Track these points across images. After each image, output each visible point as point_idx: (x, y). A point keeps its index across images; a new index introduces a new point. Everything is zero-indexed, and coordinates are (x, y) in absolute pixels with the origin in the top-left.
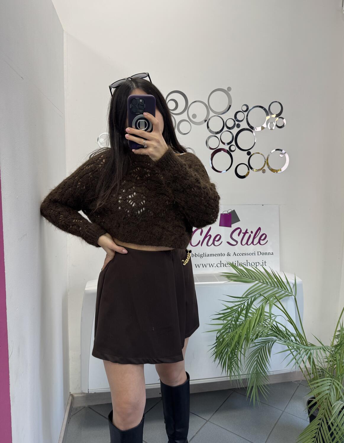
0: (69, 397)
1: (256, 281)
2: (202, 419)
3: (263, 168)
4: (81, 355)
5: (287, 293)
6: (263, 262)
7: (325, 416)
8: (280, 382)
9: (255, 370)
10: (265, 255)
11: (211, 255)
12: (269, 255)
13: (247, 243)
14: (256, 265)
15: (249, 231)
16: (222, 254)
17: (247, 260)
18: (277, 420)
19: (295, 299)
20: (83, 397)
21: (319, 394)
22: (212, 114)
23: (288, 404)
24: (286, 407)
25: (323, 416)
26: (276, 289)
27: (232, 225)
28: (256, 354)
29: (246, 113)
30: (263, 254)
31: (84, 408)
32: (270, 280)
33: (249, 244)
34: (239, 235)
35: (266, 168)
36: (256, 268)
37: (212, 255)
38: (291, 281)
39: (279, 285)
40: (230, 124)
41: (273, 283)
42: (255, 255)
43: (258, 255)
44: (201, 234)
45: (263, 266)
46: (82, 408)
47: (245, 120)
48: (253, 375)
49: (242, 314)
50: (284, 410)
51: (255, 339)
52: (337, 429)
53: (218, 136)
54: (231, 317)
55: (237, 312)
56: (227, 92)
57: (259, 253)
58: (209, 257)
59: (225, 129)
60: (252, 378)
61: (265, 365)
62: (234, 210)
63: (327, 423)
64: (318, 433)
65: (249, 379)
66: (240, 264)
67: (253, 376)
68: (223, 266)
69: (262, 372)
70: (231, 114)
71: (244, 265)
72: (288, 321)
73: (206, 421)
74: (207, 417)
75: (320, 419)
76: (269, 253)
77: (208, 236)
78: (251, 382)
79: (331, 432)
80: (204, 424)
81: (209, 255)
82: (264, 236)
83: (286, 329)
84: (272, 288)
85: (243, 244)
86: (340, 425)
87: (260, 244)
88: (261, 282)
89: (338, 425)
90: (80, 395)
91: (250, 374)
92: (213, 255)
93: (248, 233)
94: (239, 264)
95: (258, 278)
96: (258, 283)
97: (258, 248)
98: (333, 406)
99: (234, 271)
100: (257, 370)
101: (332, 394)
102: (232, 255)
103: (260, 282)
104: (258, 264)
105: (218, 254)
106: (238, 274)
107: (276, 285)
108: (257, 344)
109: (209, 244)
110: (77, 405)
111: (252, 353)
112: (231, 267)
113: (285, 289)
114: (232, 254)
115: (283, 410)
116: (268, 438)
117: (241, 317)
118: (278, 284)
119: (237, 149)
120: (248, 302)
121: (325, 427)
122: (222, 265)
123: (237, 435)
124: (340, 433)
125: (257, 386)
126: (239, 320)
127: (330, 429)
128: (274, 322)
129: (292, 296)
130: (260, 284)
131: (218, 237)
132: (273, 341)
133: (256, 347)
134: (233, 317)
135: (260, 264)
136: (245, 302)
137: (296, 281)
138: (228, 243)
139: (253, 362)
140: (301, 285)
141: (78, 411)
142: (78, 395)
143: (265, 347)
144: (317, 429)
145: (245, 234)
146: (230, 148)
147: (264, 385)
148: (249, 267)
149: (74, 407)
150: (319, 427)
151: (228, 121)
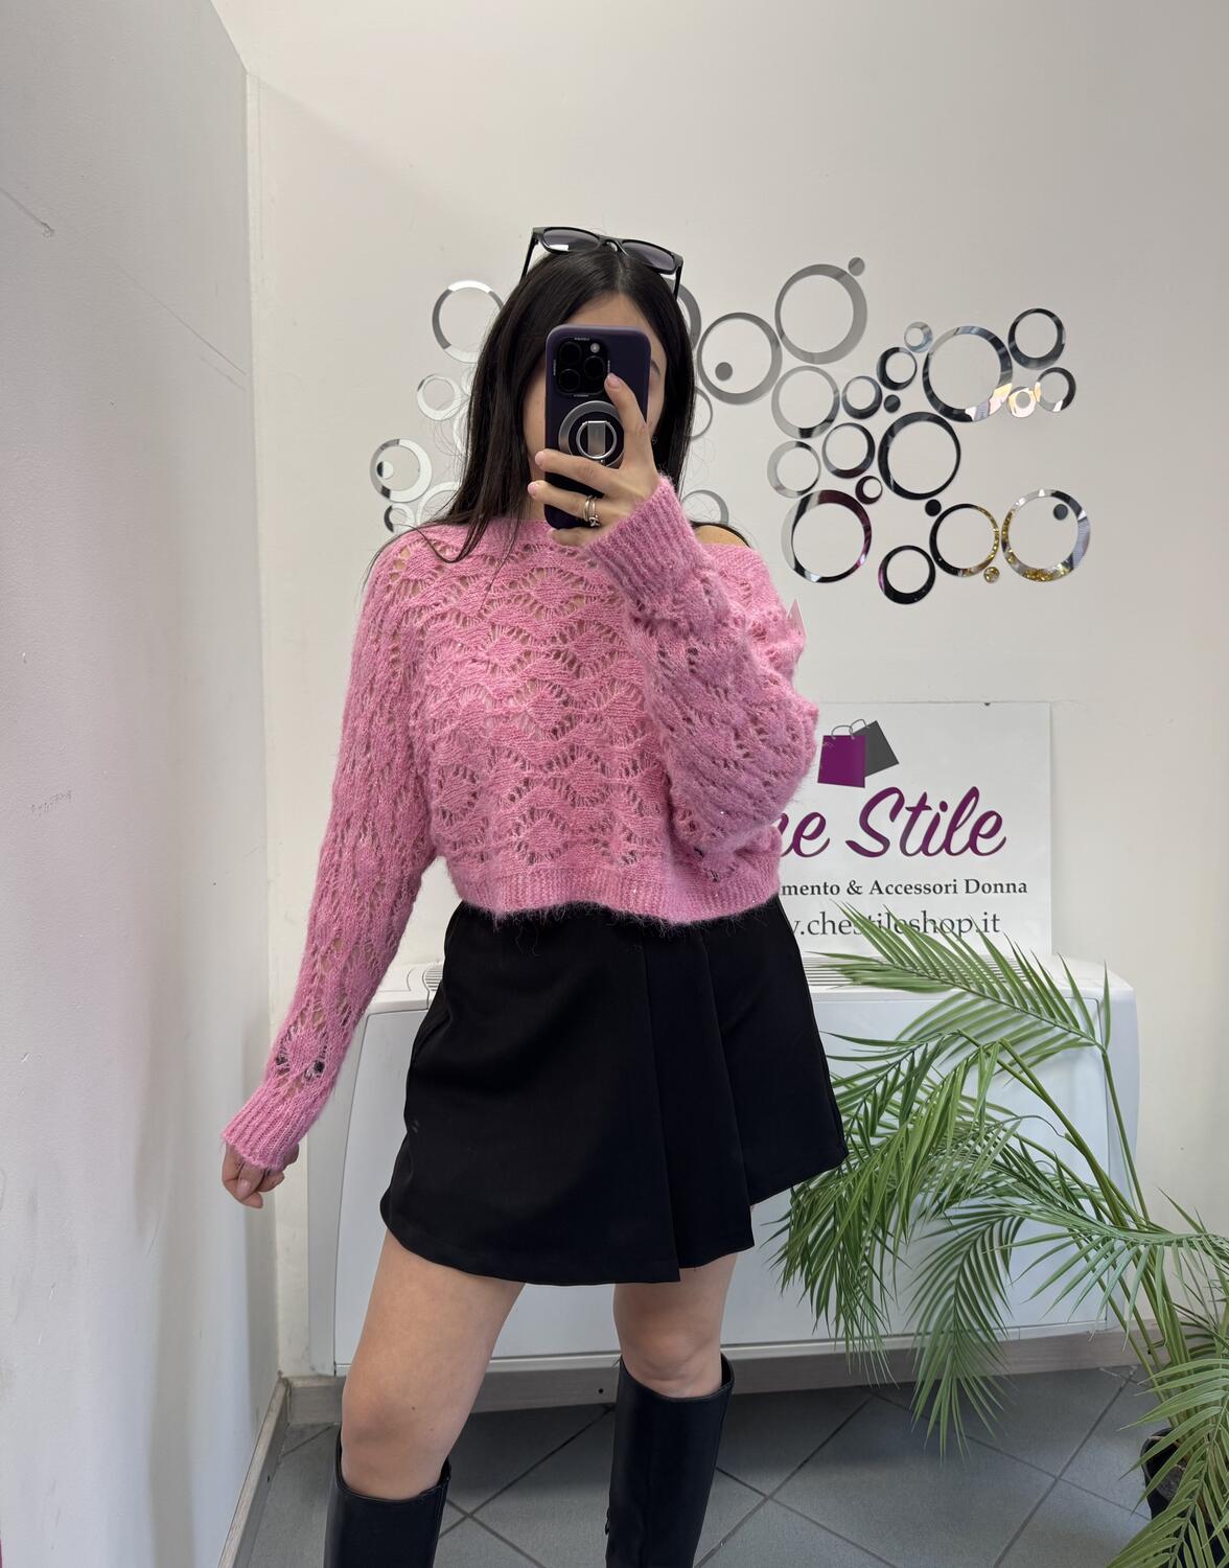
0: (276, 1388)
1: (954, 986)
2: (748, 1489)
3: (988, 562)
5: (1072, 1036)
6: (985, 917)
7: (1201, 1502)
8: (1053, 1367)
9: (952, 1317)
10: (996, 891)
11: (787, 889)
12: (1008, 891)
13: (924, 848)
14: (961, 931)
15: (933, 802)
16: (829, 885)
17: (925, 912)
18: (1030, 1509)
19: (1105, 1057)
20: (327, 1388)
21: (1188, 1414)
22: (790, 361)
23: (1077, 1452)
24: (1068, 1465)
25: (1192, 1503)
26: (1031, 1019)
27: (867, 779)
28: (954, 1259)
29: (921, 358)
30: (987, 889)
31: (329, 1428)
32: (1008, 987)
33: (931, 850)
34: (894, 815)
35: (1000, 562)
36: (959, 938)
37: (790, 890)
38: (1091, 989)
39: (1041, 1006)
40: (862, 397)
41: (1020, 996)
42: (955, 892)
43: (968, 892)
45: (990, 935)
46: (319, 1430)
47: (918, 383)
48: (942, 1336)
49: (889, 1107)
50: (1061, 1475)
51: (950, 1204)
53: (816, 442)
54: (848, 1115)
55: (871, 1097)
57: (973, 886)
59: (843, 416)
60: (935, 1350)
61: (990, 1303)
62: (876, 723)
63: (1210, 1528)
65: (923, 1350)
66: (896, 927)
67: (940, 1344)
68: (834, 932)
69: (976, 1326)
70: (863, 361)
71: (914, 931)
73: (762, 1498)
74: (768, 1484)
75: (1183, 1515)
76: (1011, 887)
78: (929, 1364)
80: (755, 1510)
82: (992, 821)
83: (1060, 1165)
84: (1016, 1015)
85: (910, 852)
87: (976, 851)
88: (973, 992)
90: (316, 1384)
91: (928, 1334)
92: (793, 890)
93: (930, 808)
94: (893, 922)
95: (962, 977)
96: (959, 996)
97: (968, 866)
99: (869, 950)
100: (957, 1321)
102: (866, 890)
103: (970, 991)
104: (965, 926)
105: (813, 887)
106: (882, 959)
107: (1029, 1005)
108: (955, 1222)
110: (304, 1417)
111: (941, 1252)
112: (862, 935)
113: (1065, 1020)
114: (867, 887)
117: (886, 1117)
118: (1038, 1000)
119: (888, 493)
120: (913, 1060)
121: (1201, 1545)
122: (829, 926)
123: (874, 1555)
125: (955, 1383)
126: (879, 1130)
128: (1012, 1137)
129: (1090, 1045)
130: (970, 998)
131: (814, 824)
132: (1019, 1213)
133: (953, 1234)
134: (856, 1117)
135: (974, 929)
136: (899, 1062)
137: (1110, 989)
138: (853, 845)
139: (943, 1289)
140: (1130, 1005)
141: (306, 1439)
142: (307, 1383)
143: (987, 1234)
144: (1167, 1550)
145: (916, 812)
146: (860, 488)
147: (984, 1379)
148: (931, 936)
149: (292, 1424)
150: (1176, 1543)
151: (851, 387)
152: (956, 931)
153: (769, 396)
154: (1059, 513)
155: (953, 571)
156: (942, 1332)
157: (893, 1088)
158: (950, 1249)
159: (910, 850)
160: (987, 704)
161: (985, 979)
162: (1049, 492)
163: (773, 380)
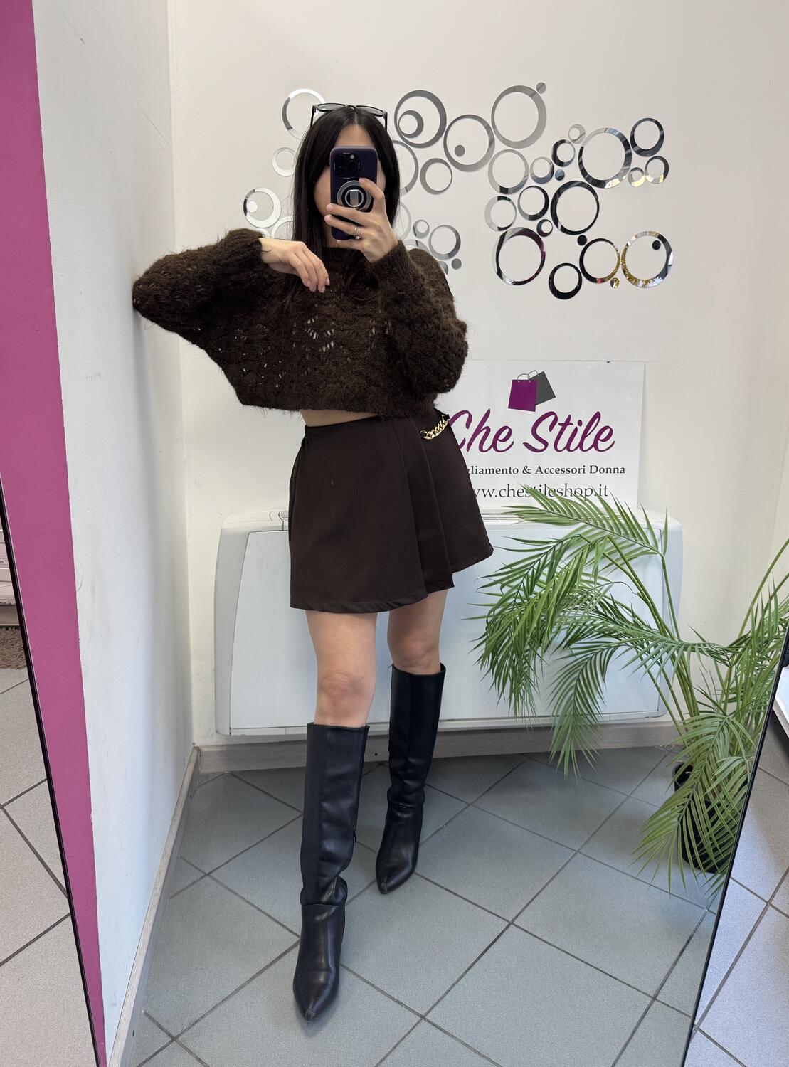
0: (192, 752)
1: (582, 522)
2: (456, 801)
3: (613, 274)
4: (215, 669)
5: (645, 549)
6: (600, 487)
7: (701, 780)
9: (572, 706)
10: (607, 472)
11: (488, 471)
12: (614, 472)
13: (568, 447)
14: (586, 495)
15: (574, 421)
16: (513, 468)
17: (566, 484)
19: (663, 561)
20: (221, 752)
21: (697, 738)
22: (499, 146)
24: (635, 790)
25: (696, 781)
26: (622, 539)
27: (536, 406)
28: (574, 673)
29: (577, 147)
30: (602, 470)
31: (222, 774)
32: (611, 522)
33: (571, 448)
34: (551, 428)
35: (620, 275)
36: (585, 498)
37: (490, 471)
38: (658, 524)
39: (629, 532)
40: (543, 170)
41: (618, 527)
42: (584, 473)
43: (591, 472)
44: (468, 425)
45: (603, 496)
46: (217, 775)
47: (576, 162)
48: (566, 718)
50: (630, 795)
51: (573, 641)
52: (724, 803)
53: (514, 197)
56: (535, 94)
57: (594, 469)
58: (484, 475)
59: (530, 182)
60: (562, 725)
61: (593, 700)
62: (543, 373)
63: (704, 790)
64: (684, 811)
65: (555, 724)
66: (549, 492)
67: (564, 722)
68: (514, 495)
69: (586, 713)
70: (543, 148)
71: (560, 495)
72: (638, 594)
74: (469, 798)
76: (616, 470)
77: (483, 429)
79: (710, 808)
80: (462, 811)
81: (484, 472)
82: (607, 432)
83: (634, 616)
84: (614, 537)
85: (559, 450)
86: (730, 797)
87: (597, 449)
88: (591, 525)
89: (725, 796)
90: (215, 750)
91: (558, 716)
92: (492, 471)
93: (572, 424)
94: (547, 490)
95: (586, 517)
96: (583, 527)
97: (592, 457)
98: (718, 762)
99: (535, 504)
100: (575, 708)
101: (721, 742)
102: (533, 472)
103: (589, 525)
104: (589, 492)
105: (503, 470)
106: (542, 508)
107: (623, 532)
108: (575, 651)
109: (485, 447)
110: (209, 768)
111: (564, 671)
112: (530, 496)
113: (641, 539)
114: (534, 470)
115: (628, 794)
116: (589, 839)
118: (627, 529)
119: (557, 231)
120: (554, 551)
121: (700, 799)
122: (511, 492)
124: (728, 812)
125: (573, 742)
126: (535, 591)
127: (708, 804)
129: (656, 554)
130: (589, 528)
131: (505, 433)
132: (610, 647)
133: (573, 659)
135: (594, 493)
136: (547, 553)
137: (668, 524)
138: (527, 445)
139: (566, 691)
140: (679, 533)
141: (209, 779)
142: (209, 750)
143: (593, 659)
144: (683, 805)
145: (564, 426)
146: (539, 227)
147: (592, 751)
148: (569, 497)
149: (201, 772)
150: (687, 801)
151: (536, 164)
152: (583, 494)
153: (487, 167)
154: (656, 246)
155: (593, 280)
156: (566, 716)
157: (543, 567)
158: (572, 667)
159: (559, 448)
160: (608, 362)
161: (598, 518)
162: (651, 233)
163: (489, 158)
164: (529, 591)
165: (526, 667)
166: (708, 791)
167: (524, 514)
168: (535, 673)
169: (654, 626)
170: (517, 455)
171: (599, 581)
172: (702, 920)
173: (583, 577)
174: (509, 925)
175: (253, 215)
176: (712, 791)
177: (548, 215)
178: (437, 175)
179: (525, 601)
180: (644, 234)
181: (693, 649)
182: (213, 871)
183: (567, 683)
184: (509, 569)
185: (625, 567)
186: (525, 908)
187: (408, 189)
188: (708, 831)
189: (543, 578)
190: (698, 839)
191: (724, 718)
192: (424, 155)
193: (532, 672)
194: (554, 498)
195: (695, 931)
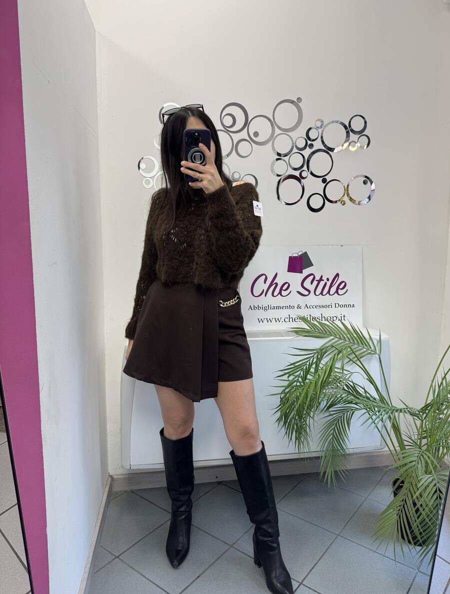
0: (108, 478)
1: (332, 336)
3: (342, 198)
4: (121, 428)
5: (369, 351)
6: (341, 316)
7: (410, 490)
9: (331, 445)
10: (344, 307)
13: (322, 293)
15: (324, 278)
16: (291, 306)
17: (322, 314)
19: (380, 358)
20: (125, 478)
21: (406, 465)
22: (278, 131)
23: (373, 490)
24: (370, 494)
26: (356, 346)
27: (303, 271)
28: (332, 426)
29: (320, 131)
30: (342, 306)
31: (125, 492)
32: (348, 336)
33: (324, 294)
34: (312, 283)
35: (346, 199)
36: (333, 322)
37: (278, 308)
38: (375, 337)
39: (359, 342)
40: (301, 144)
41: (353, 339)
42: (331, 307)
43: (335, 307)
44: (265, 282)
45: (343, 321)
46: (123, 492)
47: (319, 138)
48: (328, 452)
49: (310, 373)
51: (330, 407)
52: (424, 506)
53: (286, 158)
55: (305, 367)
56: (296, 103)
57: (337, 305)
59: (295, 150)
60: (326, 456)
61: (343, 440)
62: (306, 252)
63: (412, 497)
64: (401, 510)
65: (322, 457)
67: (327, 454)
68: (292, 321)
69: (339, 448)
70: (301, 132)
71: (318, 320)
72: (367, 379)
75: (404, 495)
76: (349, 306)
77: (274, 284)
79: (416, 508)
81: (275, 308)
82: (344, 284)
83: (366, 392)
84: (351, 344)
85: (317, 295)
87: (338, 294)
89: (424, 500)
90: (121, 477)
91: (324, 451)
93: (323, 280)
94: (311, 318)
95: (334, 333)
96: (333, 339)
97: (336, 299)
98: (419, 479)
99: (305, 326)
100: (333, 446)
101: (420, 466)
103: (336, 337)
104: (335, 318)
105: (286, 307)
106: (308, 328)
107: (355, 341)
108: (332, 413)
109: (275, 294)
110: (117, 488)
111: (327, 424)
112: (302, 322)
113: (367, 346)
114: (303, 306)
115: (366, 497)
116: (345, 526)
117: (309, 377)
118: (358, 340)
119: (310, 176)
121: (410, 503)
122: (291, 319)
124: (427, 509)
125: (333, 466)
127: (415, 504)
129: (375, 354)
130: (336, 339)
131: (286, 286)
132: (352, 410)
133: (331, 417)
134: (300, 375)
135: (338, 319)
136: (313, 356)
137: (381, 336)
138: (298, 292)
139: (328, 436)
140: (387, 342)
141: (118, 495)
142: (118, 477)
143: (342, 416)
144: (400, 506)
145: (319, 281)
146: (300, 174)
148: (324, 322)
149: (114, 491)
150: (402, 503)
151: (297, 140)
152: (332, 320)
153: (271, 143)
154: (365, 183)
155: (331, 202)
157: (312, 365)
158: (331, 422)
160: (342, 246)
161: (341, 333)
162: (361, 176)
163: (272, 138)
164: (305, 378)
165: (304, 424)
166: (415, 497)
167: (298, 332)
168: (310, 428)
169: (377, 397)
170: (294, 298)
171: (345, 372)
172: (415, 577)
173: (336, 370)
174: (300, 585)
175: (143, 170)
176: (417, 497)
177: (305, 168)
178: (244, 148)
179: (302, 384)
180: (357, 176)
181: (401, 411)
182: (120, 555)
183: (328, 433)
184: (293, 366)
185: (358, 362)
186: (309, 573)
187: (228, 155)
188: (416, 522)
189: (312, 370)
190: (410, 527)
191: (420, 451)
192: (236, 137)
193: (308, 428)
194: (315, 323)
195: (411, 585)
